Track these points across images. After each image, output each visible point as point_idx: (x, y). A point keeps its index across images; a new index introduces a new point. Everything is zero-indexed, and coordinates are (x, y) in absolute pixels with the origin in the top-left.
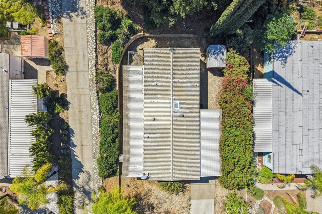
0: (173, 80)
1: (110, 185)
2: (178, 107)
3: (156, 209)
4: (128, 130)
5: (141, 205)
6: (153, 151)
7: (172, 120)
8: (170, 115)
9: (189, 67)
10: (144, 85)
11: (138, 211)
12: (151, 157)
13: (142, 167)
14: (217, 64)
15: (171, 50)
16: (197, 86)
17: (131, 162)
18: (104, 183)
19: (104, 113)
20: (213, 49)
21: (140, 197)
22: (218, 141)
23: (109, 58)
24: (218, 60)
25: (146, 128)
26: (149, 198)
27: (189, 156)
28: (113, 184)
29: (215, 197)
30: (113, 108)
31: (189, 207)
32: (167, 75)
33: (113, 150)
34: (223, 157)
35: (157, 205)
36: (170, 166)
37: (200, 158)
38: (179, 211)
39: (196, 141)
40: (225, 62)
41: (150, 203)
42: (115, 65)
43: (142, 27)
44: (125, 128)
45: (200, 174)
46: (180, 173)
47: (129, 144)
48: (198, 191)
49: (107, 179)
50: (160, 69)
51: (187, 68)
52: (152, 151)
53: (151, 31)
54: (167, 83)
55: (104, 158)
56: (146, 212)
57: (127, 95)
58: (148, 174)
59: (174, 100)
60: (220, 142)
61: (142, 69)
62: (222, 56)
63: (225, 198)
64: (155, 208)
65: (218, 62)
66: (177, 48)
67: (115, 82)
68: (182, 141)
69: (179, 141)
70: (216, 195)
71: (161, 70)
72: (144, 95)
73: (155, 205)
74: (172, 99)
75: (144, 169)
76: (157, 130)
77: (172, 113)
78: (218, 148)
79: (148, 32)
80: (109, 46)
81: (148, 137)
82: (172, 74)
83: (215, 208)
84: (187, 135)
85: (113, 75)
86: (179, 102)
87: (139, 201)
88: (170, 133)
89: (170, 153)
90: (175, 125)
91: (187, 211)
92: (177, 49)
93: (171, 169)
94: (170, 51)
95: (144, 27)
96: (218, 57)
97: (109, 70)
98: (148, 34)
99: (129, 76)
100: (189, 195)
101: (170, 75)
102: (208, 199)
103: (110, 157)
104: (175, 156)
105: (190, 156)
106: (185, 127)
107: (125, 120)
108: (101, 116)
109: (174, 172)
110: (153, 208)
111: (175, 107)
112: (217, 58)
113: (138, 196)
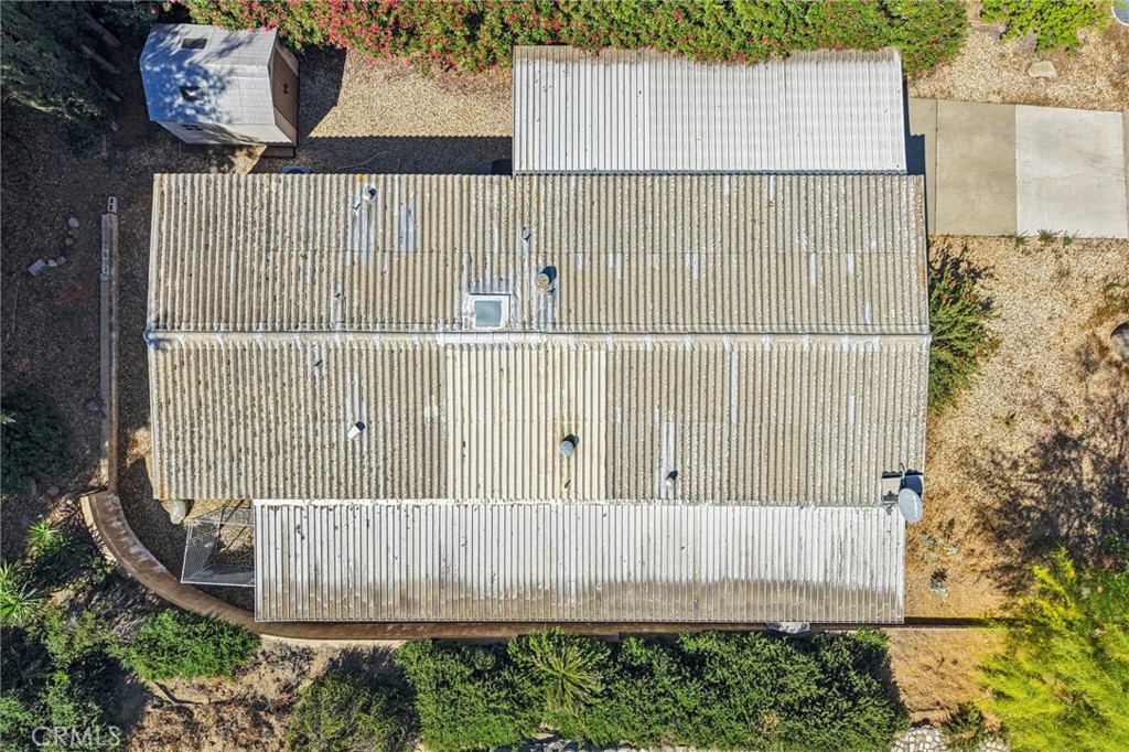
0: (338, 327)
1: (935, 679)
2: (498, 304)
3: (1067, 423)
4: (631, 592)
5: (1042, 507)
6: (757, 448)
7: (571, 339)
8: (542, 352)
9: (264, 238)
10: (366, 502)
11: (1076, 524)
12: (788, 459)
13: (848, 513)
14: (253, 75)
15: (157, 342)
16: (373, 186)
17: (816, 576)
18: (929, 715)
19: (535, 723)
20: (168, 100)
21: (999, 511)
22: (699, 71)
23: (219, 696)
24: (231, 72)
25: (618, 491)
26: (1006, 464)
27: (788, 240)
28: (929, 660)
29: (1003, 102)
30: (505, 674)
31: (1059, 245)
32: (309, 362)
33: (744, 668)
34: (794, 42)
35: (1046, 422)
36: (845, 349)
37: (799, 174)
38: (1075, 300)
39: (695, 200)
40: (243, 34)
41: (1034, 455)
42: (261, 658)
43: (53, 499)
44: (618, 607)
45: (891, 173)
46: (883, 292)
47: (711, 589)
48: (972, 195)
49: (903, 697)
50: (272, 408)
51: (268, 250)
52: (757, 453)
53: (83, 450)
54: (356, 364)
55: (790, 724)
56: (1085, 477)
57: (423, 597)
58: (886, 476)
59: (456, 327)
60: (703, 58)
61: (276, 508)
62: (209, 48)
63: (1011, 45)
64: (1062, 428)
65: (239, 68)
66: (152, 305)
67: (360, 654)
68: (695, 276)
69: (695, 295)
70: (993, 98)
71: (276, 402)
72: (427, 501)
73: (1047, 432)
74: (451, 339)
75: (859, 502)
76: (633, 423)
77: (534, 339)
78: (741, 72)
79: (90, 465)
80: (144, 693)
81: (673, 475)
82: (297, 337)
83: (1062, 104)
84: (664, 251)
85: (318, 667)
86: (466, 294)
87: (1020, 515)
88: (649, 349)
89: (767, 349)
90: (603, 317)
91: (1076, 255)
92: (154, 308)
93: (861, 341)
94: (169, 348)
95: (53, 491)
96: (211, 72)
97: (285, 696)
98: (97, 467)
99: (315, 585)
100: (994, 244)
101: (304, 346)
102: (1010, 138)
103: (781, 690)
104: (782, 320)
105: (788, 232)
106: (615, 263)
107: (569, 609)
108: (548, 741)
109: (877, 329)
110: (1061, 440)
111: (499, 320)
112: (220, 79)
113: (996, 523)
